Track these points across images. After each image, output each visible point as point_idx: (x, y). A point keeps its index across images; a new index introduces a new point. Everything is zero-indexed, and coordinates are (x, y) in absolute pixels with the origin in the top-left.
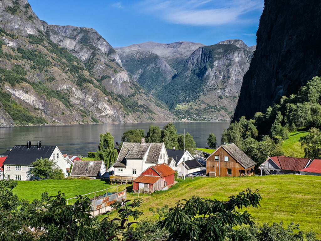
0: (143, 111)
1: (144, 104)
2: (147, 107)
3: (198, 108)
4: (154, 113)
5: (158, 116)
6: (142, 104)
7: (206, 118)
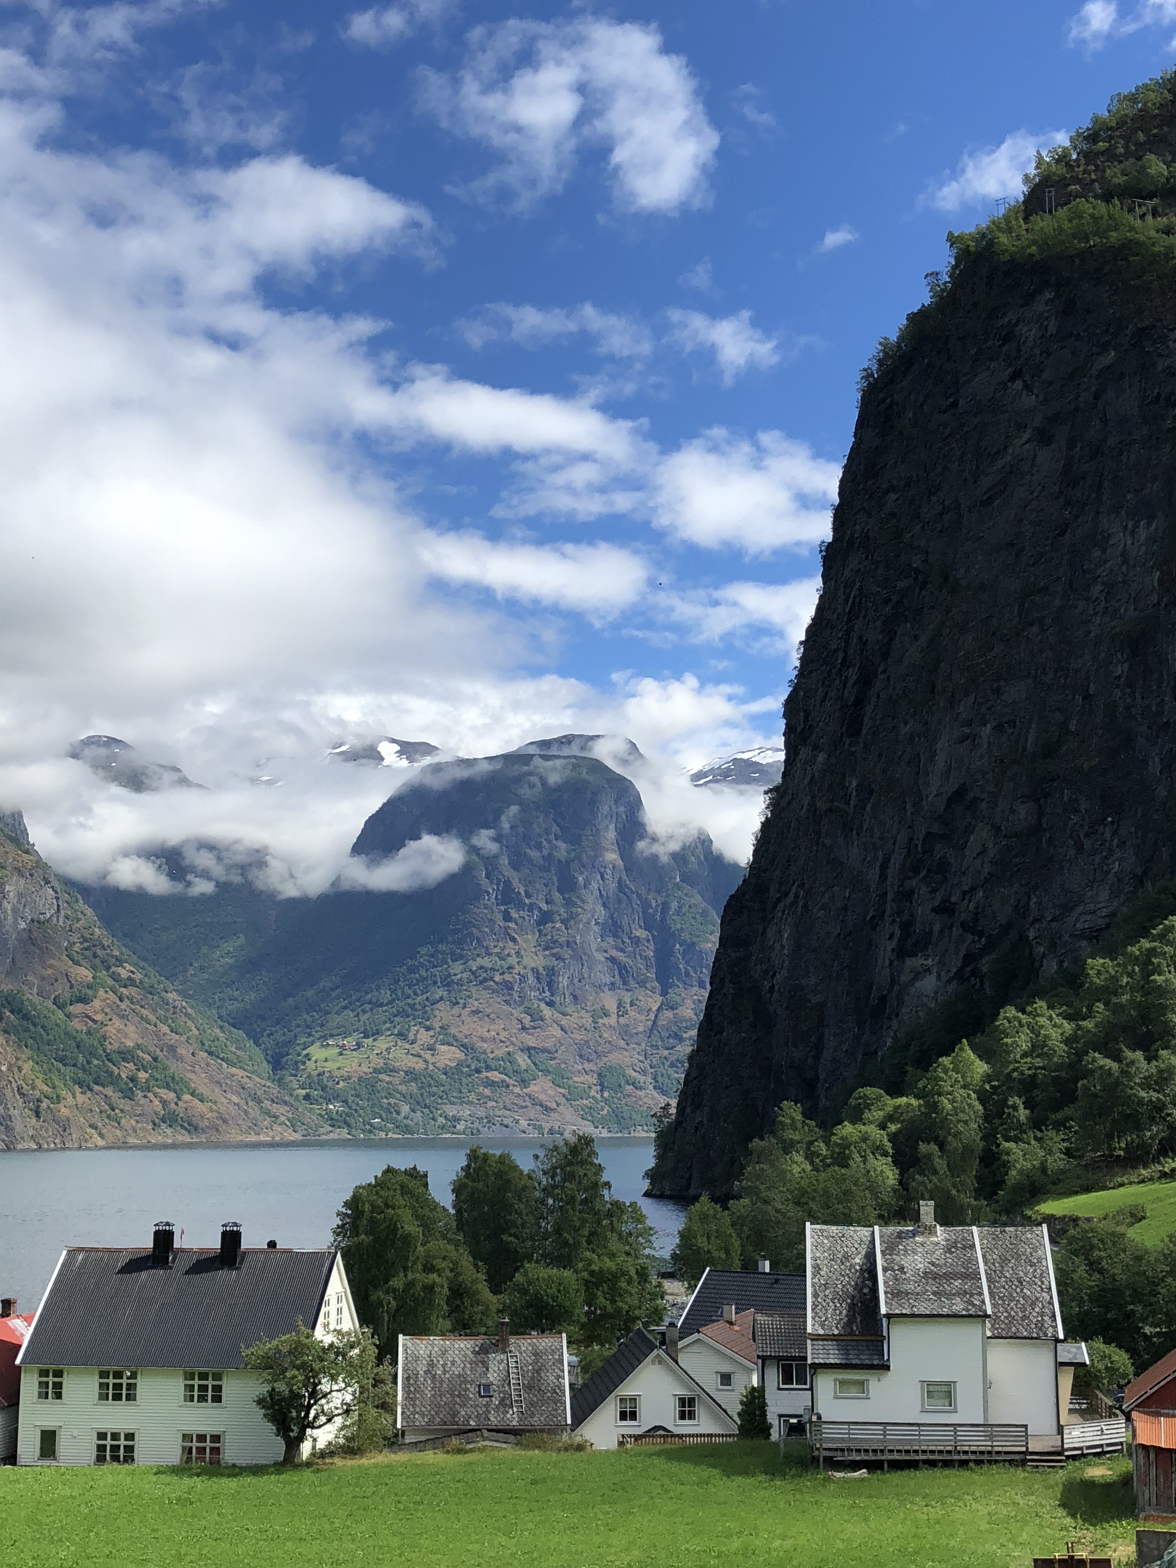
0: (133, 1079)
1: (138, 1046)
2: (155, 1059)
3: (420, 1065)
4: (192, 1094)
5: (211, 1110)
6: (130, 1044)
7: (456, 1119)
